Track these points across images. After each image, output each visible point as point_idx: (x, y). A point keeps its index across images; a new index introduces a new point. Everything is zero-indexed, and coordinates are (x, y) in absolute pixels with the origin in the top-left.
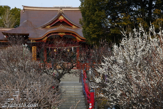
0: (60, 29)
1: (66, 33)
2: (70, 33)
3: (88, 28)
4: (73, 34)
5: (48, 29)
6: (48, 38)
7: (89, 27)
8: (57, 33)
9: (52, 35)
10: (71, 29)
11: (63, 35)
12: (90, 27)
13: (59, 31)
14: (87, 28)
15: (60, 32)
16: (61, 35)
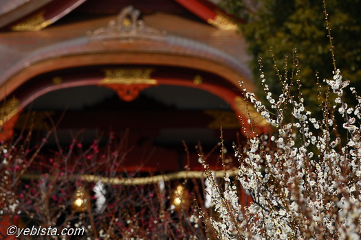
0: (114, 45)
1: (158, 71)
2: (189, 73)
3: (279, 41)
4: (210, 77)
5: (32, 42)
6: (24, 111)
7: (288, 31)
8: (97, 71)
9: (59, 85)
10: (206, 39)
11: (135, 86)
12: (296, 29)
13: (106, 60)
14: (272, 41)
15: (115, 67)
16: (121, 86)
